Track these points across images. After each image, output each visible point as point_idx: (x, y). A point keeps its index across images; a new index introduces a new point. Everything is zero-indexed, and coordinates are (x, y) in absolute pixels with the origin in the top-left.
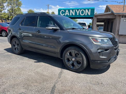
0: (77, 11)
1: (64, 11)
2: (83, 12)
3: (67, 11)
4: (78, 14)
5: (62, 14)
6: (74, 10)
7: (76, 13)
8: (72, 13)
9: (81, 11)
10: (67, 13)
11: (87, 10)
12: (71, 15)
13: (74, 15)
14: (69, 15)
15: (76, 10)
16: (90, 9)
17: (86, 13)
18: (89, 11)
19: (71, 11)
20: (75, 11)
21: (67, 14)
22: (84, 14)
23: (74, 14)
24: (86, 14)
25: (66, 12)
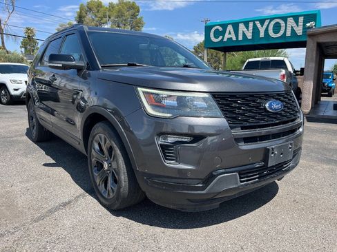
0: (259, 25)
1: (221, 29)
2: (277, 28)
3: (230, 28)
4: (262, 35)
5: (216, 37)
6: (251, 24)
7: (256, 31)
8: (244, 33)
9: (273, 23)
10: (230, 33)
11: (291, 21)
12: (240, 38)
13: (250, 38)
14: (234, 39)
15: (257, 23)
16: (301, 16)
17: (289, 29)
18: (297, 22)
19: (242, 27)
20: (255, 25)
21: (230, 36)
22: (282, 32)
23: (249, 35)
24: (288, 34)
25: (227, 32)
